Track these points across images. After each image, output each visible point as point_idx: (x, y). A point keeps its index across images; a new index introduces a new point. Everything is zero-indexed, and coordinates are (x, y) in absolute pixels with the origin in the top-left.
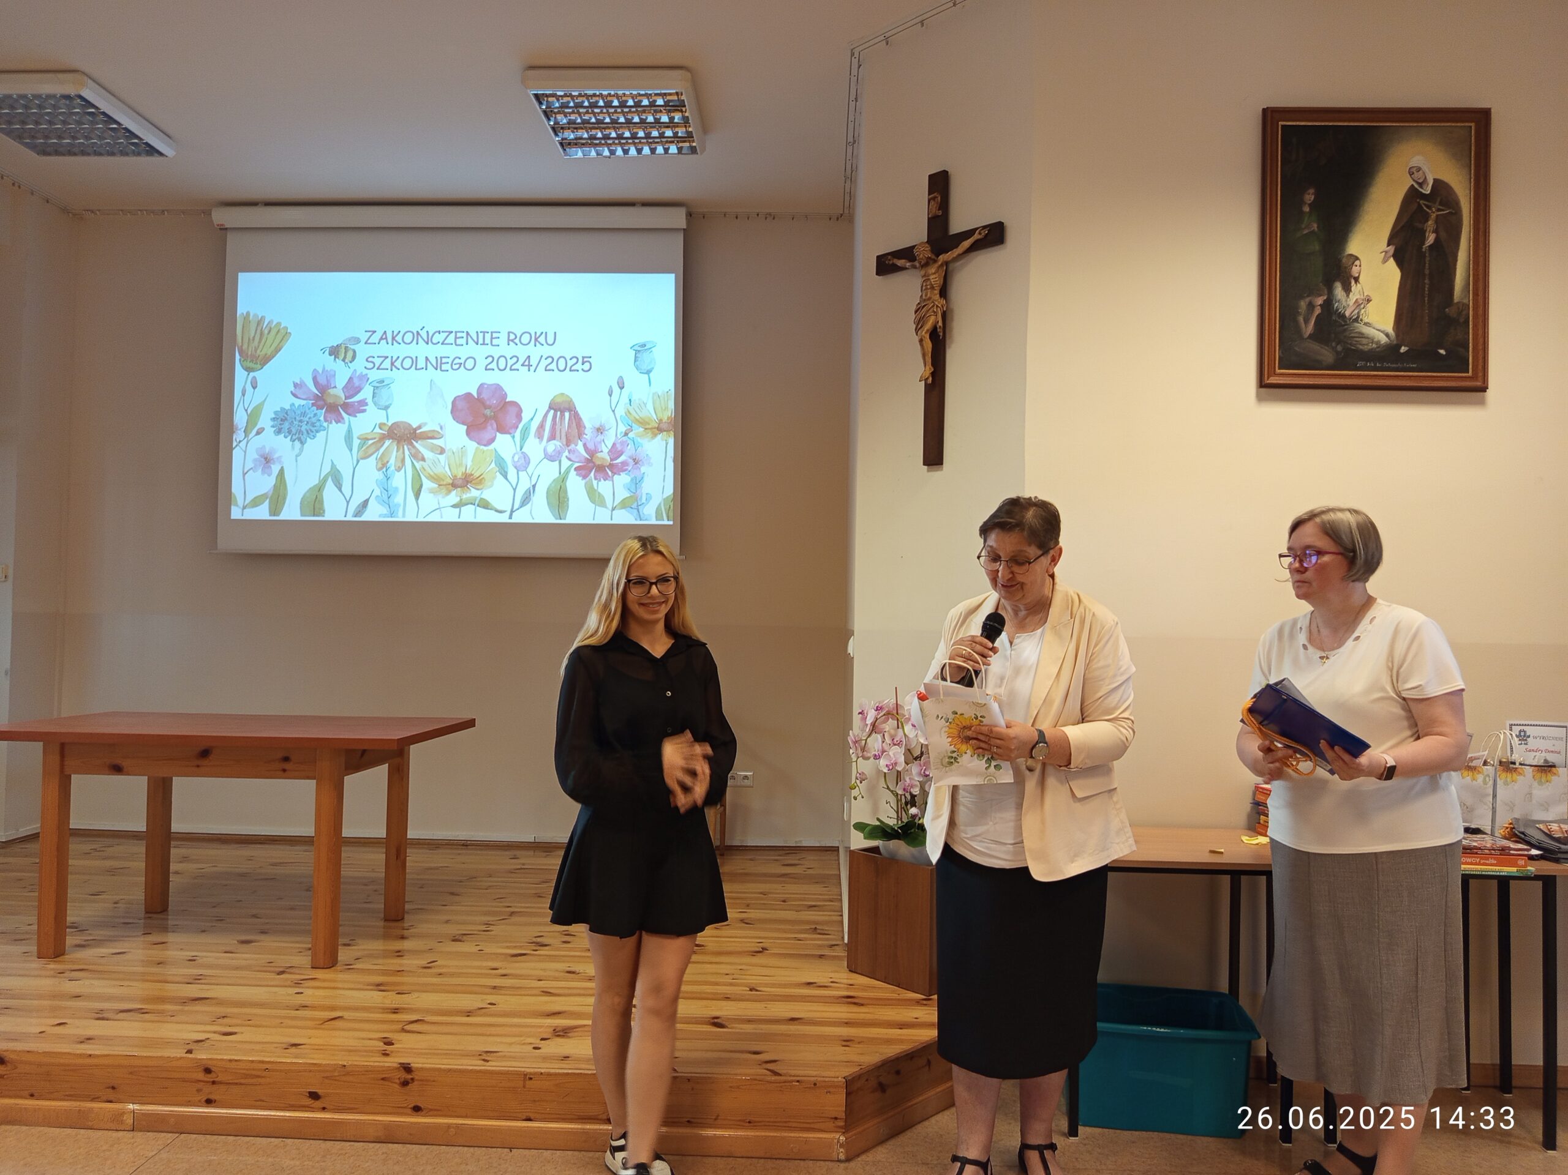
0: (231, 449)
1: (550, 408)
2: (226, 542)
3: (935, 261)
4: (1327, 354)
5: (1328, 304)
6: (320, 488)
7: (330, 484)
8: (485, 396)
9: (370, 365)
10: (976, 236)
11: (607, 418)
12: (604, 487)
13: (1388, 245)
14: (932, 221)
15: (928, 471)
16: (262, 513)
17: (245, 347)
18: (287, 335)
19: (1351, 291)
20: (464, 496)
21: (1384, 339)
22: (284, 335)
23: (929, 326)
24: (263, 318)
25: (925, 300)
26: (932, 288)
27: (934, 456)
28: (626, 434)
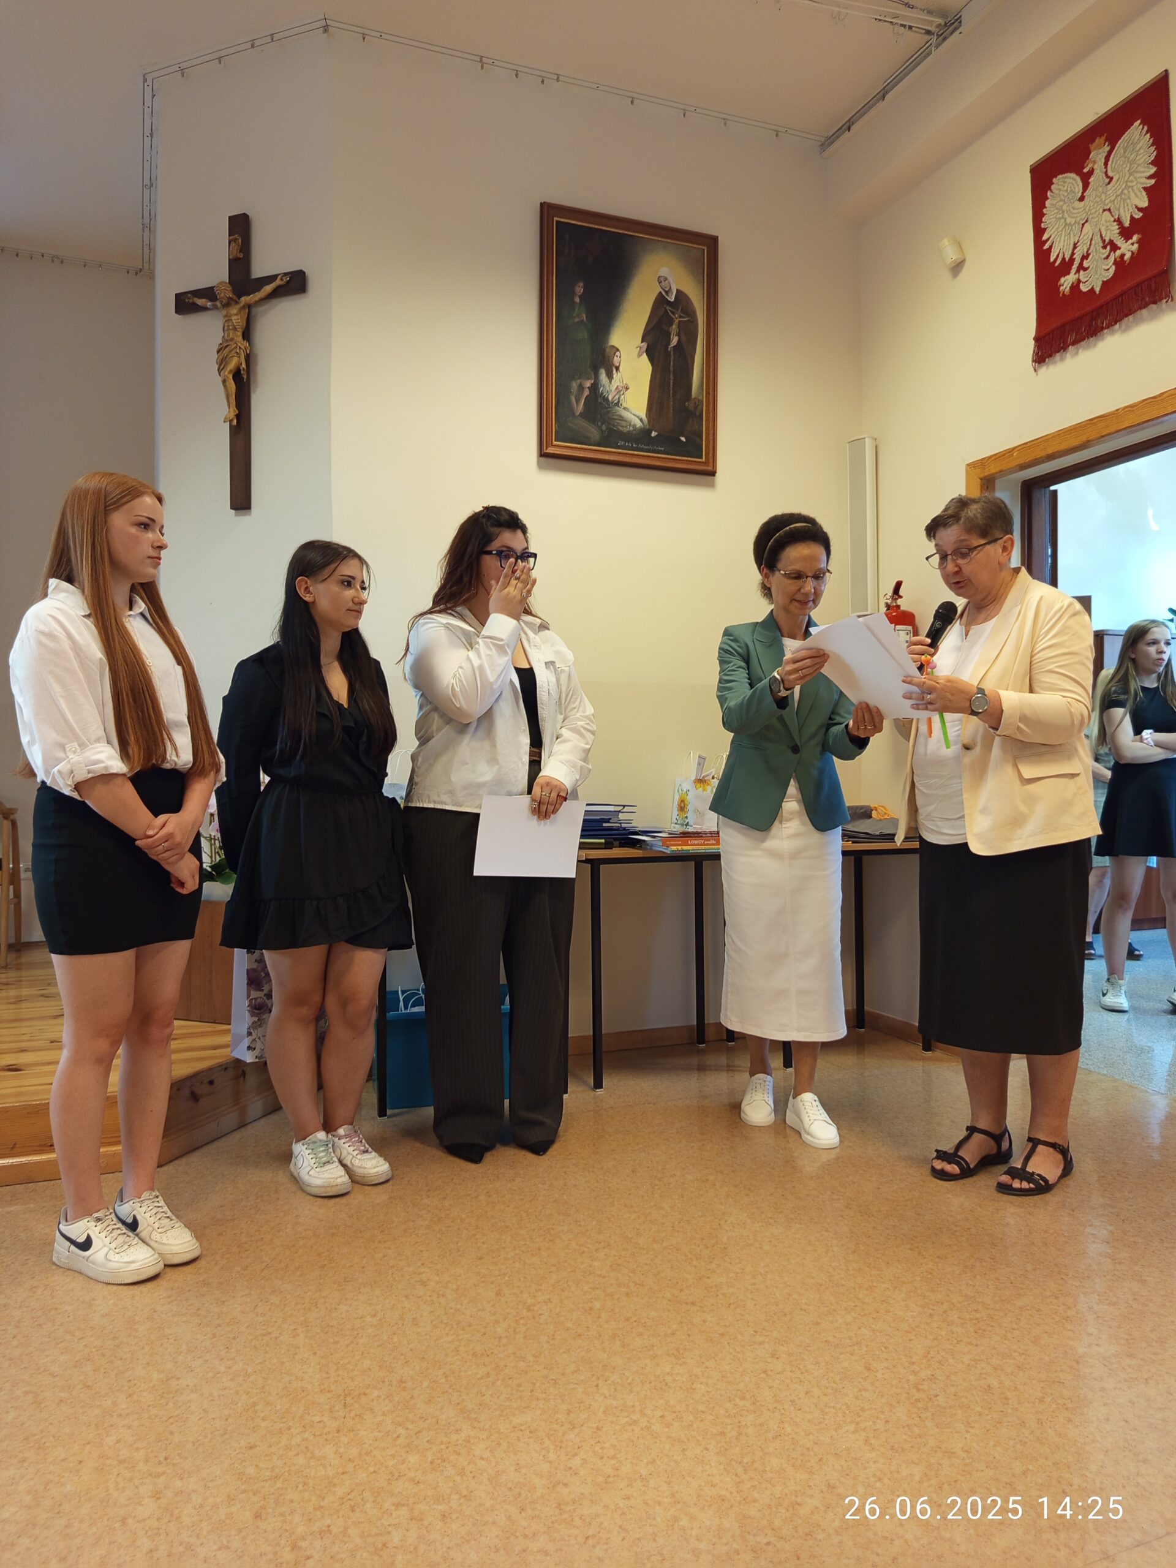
3: (237, 303)
4: (594, 433)
5: (595, 387)
10: (278, 282)
13: (642, 342)
14: (233, 263)
15: (236, 515)
19: (613, 378)
21: (639, 424)
23: (232, 365)
25: (227, 341)
26: (235, 329)
27: (241, 500)
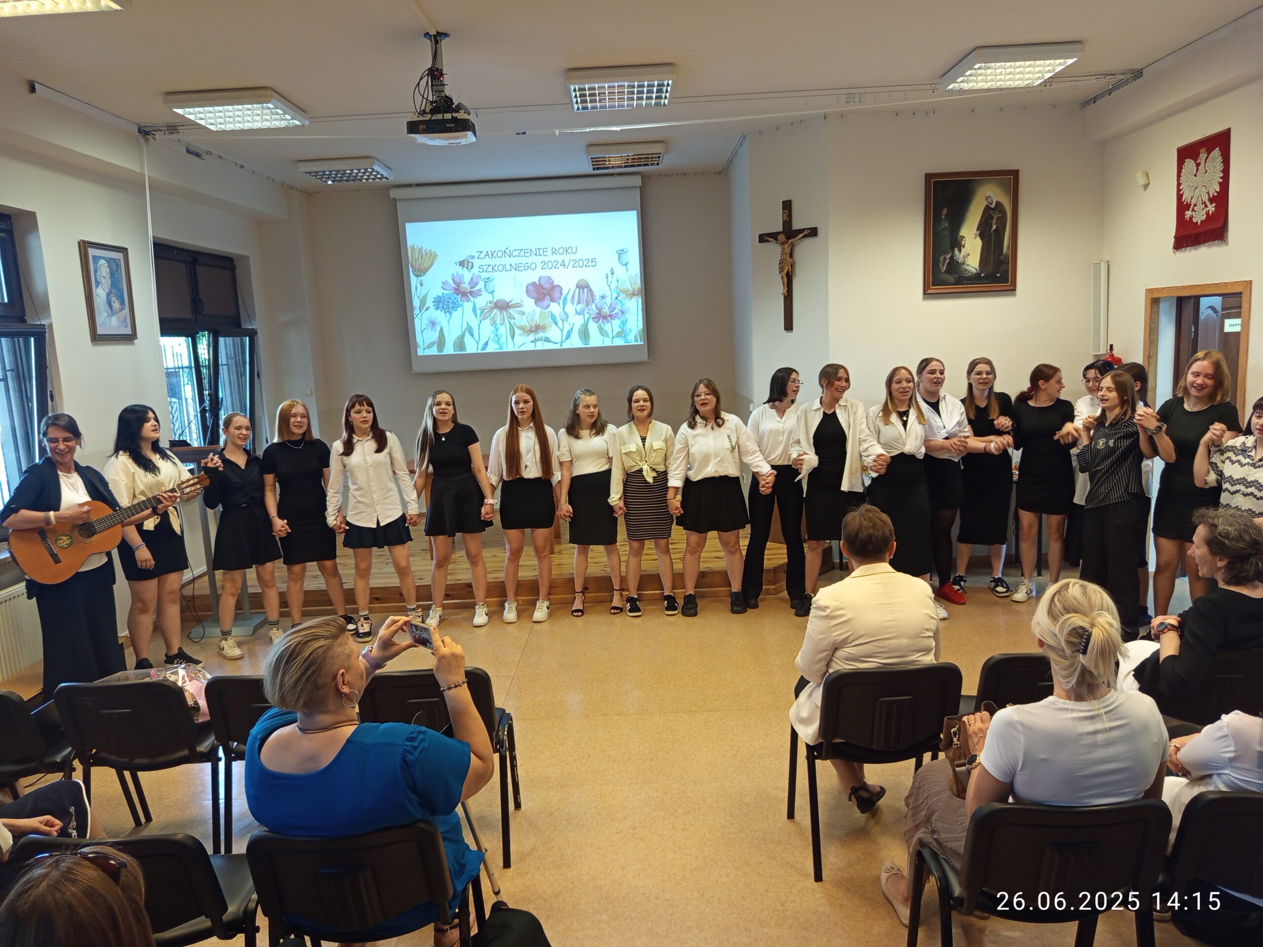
0: (414, 319)
1: (577, 287)
2: (417, 367)
3: (787, 242)
4: (951, 279)
5: (952, 258)
6: (462, 337)
7: (467, 334)
8: (543, 283)
9: (481, 270)
10: (805, 233)
11: (607, 292)
12: (607, 327)
13: (977, 231)
14: (784, 223)
15: (786, 333)
16: (434, 351)
17: (414, 264)
18: (436, 256)
19: (961, 251)
20: (537, 336)
21: (975, 271)
22: (433, 257)
23: (785, 271)
24: (422, 248)
25: (782, 258)
26: (786, 253)
27: (789, 326)
28: (617, 298)
